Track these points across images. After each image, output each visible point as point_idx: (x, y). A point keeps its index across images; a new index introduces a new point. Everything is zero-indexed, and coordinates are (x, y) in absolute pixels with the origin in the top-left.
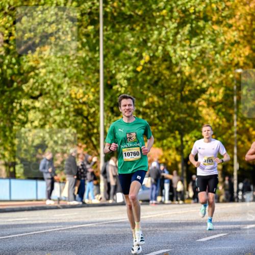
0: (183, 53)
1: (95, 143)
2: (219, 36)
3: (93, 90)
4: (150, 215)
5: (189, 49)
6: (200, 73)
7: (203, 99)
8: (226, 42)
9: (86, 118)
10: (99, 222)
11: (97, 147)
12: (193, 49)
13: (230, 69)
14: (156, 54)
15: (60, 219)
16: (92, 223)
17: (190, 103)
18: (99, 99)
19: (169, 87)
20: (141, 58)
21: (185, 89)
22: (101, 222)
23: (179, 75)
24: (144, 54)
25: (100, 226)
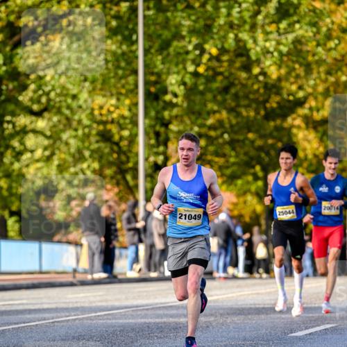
0: (268, 44)
1: (131, 183)
2: (323, 17)
3: (127, 102)
4: (217, 295)
5: (278, 38)
6: (293, 74)
7: (299, 116)
8: (335, 27)
9: (117, 144)
10: (137, 307)
11: (134, 190)
12: (283, 37)
13: (340, 69)
14: (226, 46)
15: (76, 302)
16: (126, 307)
17: (278, 122)
18: (136, 115)
19: (246, 97)
20: (203, 51)
21: (271, 100)
22: (140, 306)
23: (261, 78)
24: (207, 47)
25: (139, 313)
